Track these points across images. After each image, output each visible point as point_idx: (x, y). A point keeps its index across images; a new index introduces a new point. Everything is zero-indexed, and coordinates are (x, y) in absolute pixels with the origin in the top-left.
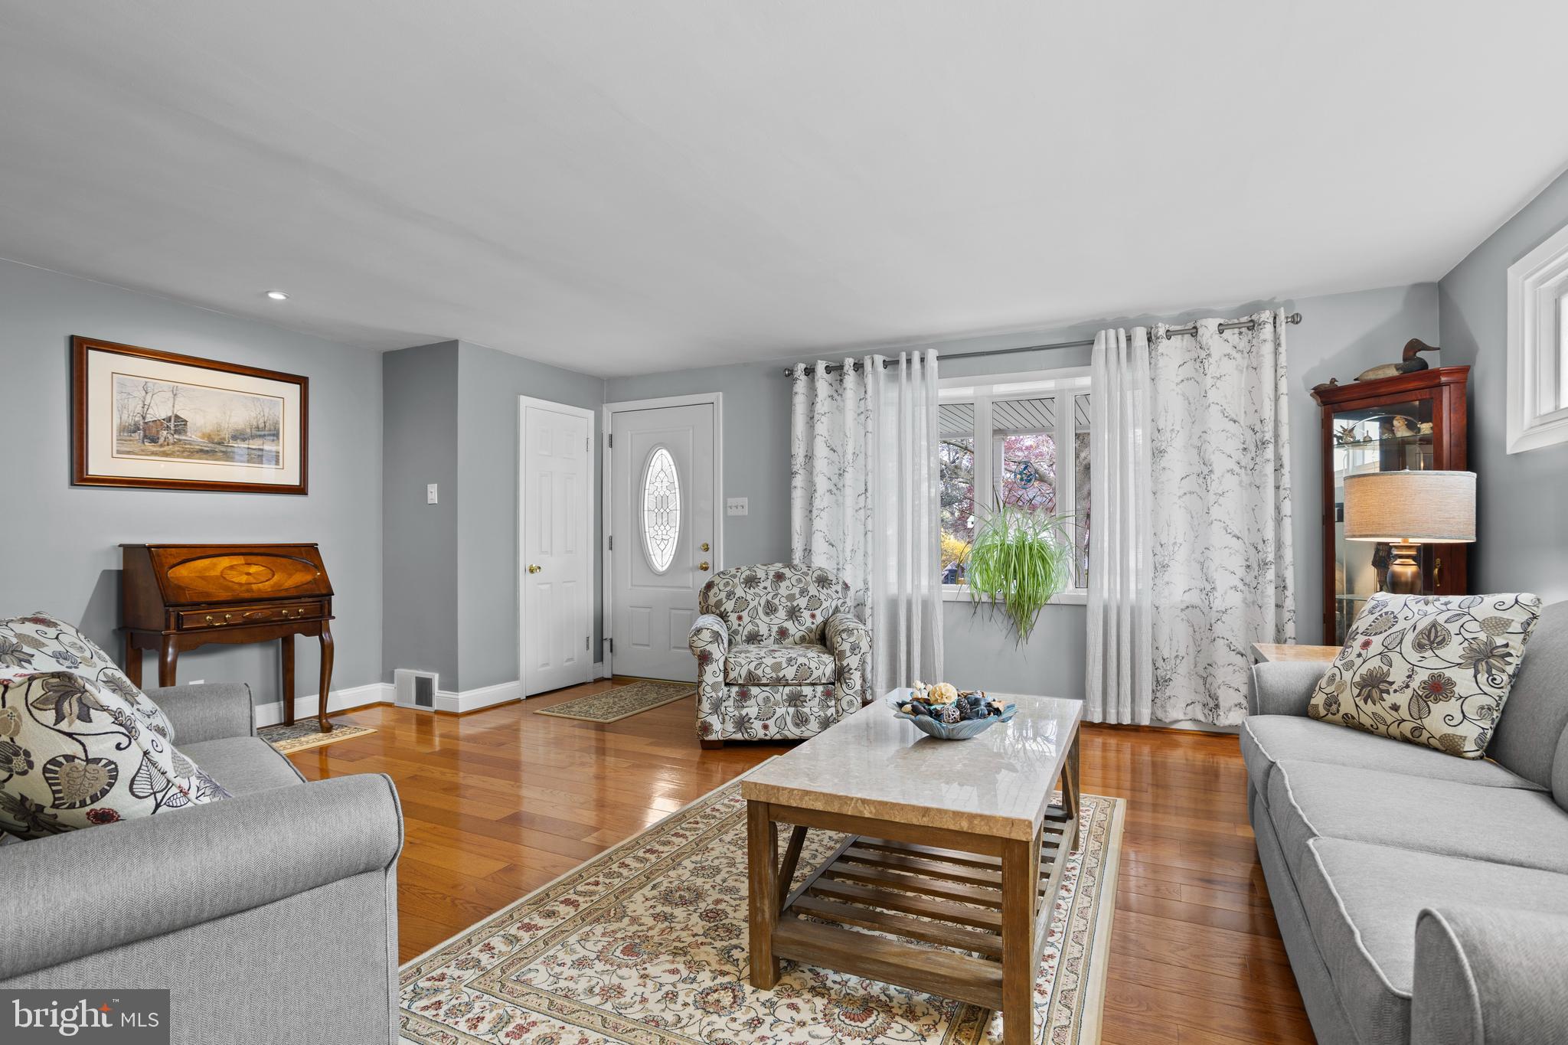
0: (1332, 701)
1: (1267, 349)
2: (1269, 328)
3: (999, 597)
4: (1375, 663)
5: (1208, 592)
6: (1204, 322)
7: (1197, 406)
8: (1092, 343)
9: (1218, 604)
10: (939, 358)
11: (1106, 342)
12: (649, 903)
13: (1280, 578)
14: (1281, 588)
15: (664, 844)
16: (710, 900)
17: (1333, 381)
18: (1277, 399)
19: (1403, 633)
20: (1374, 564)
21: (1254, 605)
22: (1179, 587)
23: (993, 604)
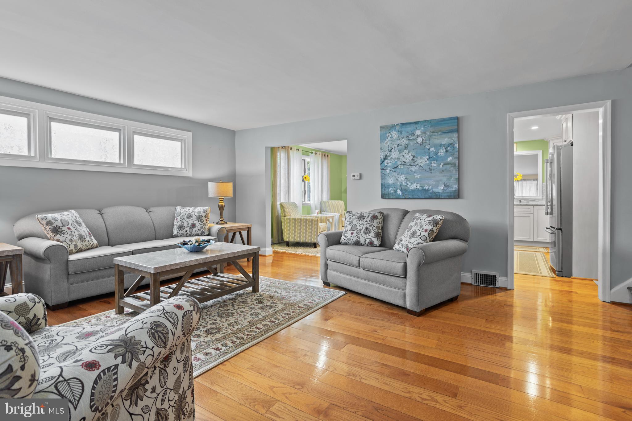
12: (277, 306)
15: (267, 325)
16: (259, 306)
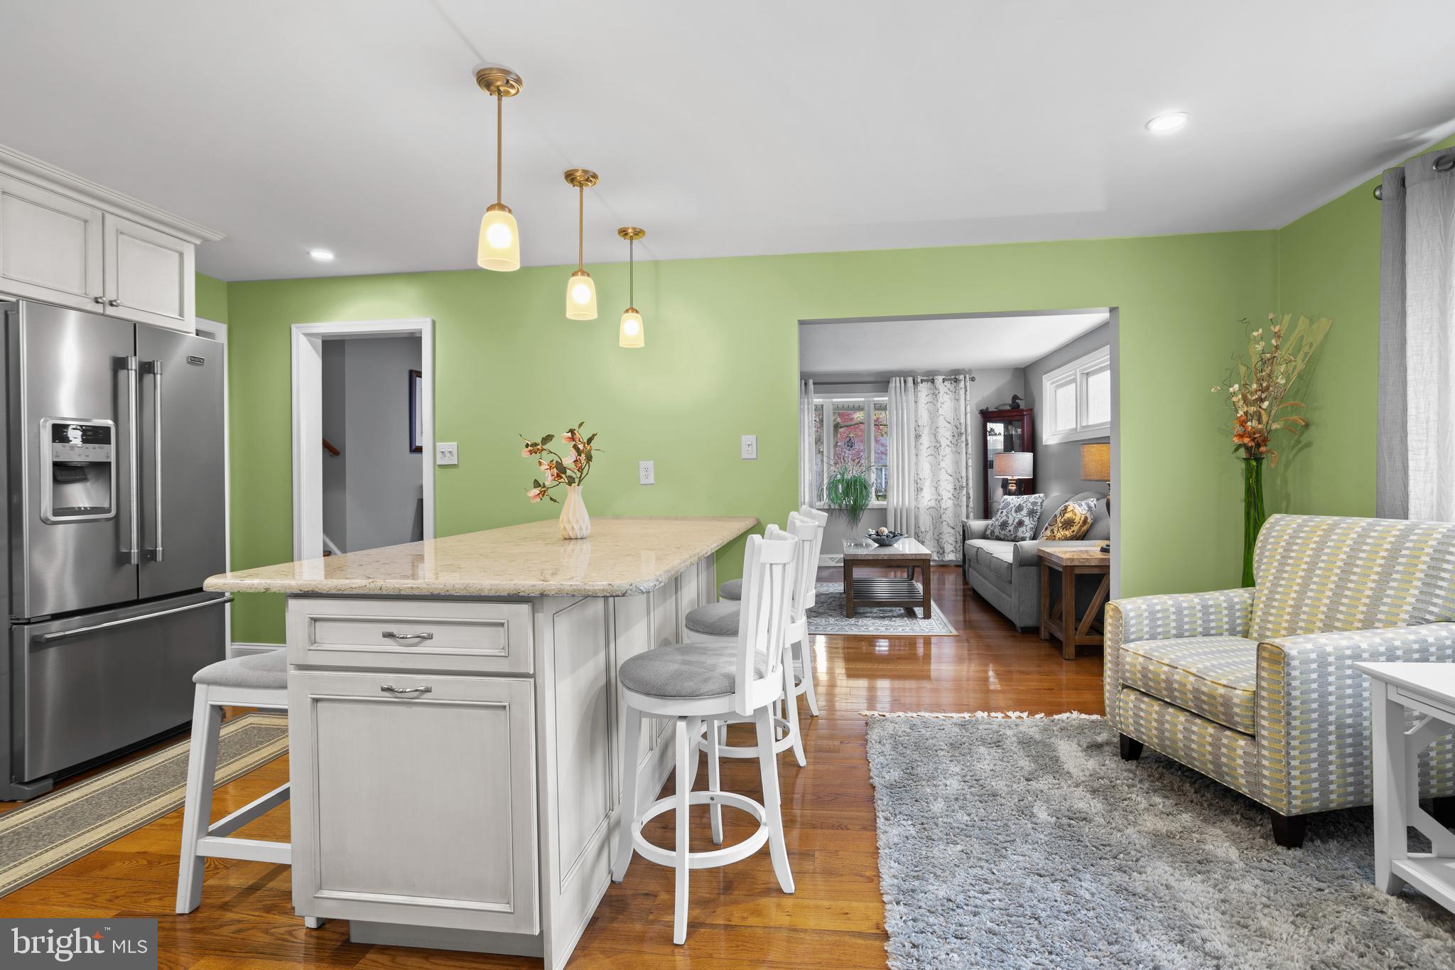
0: (992, 532)
1: (962, 392)
2: (963, 382)
3: (844, 506)
4: (1004, 518)
5: (939, 501)
6: (936, 377)
7: (934, 414)
8: (889, 382)
9: (943, 506)
10: (814, 384)
11: (895, 383)
13: (968, 493)
14: (968, 498)
17: (987, 408)
18: (966, 414)
19: (1012, 508)
20: (1002, 487)
21: (957, 506)
22: (927, 499)
23: (841, 510)
